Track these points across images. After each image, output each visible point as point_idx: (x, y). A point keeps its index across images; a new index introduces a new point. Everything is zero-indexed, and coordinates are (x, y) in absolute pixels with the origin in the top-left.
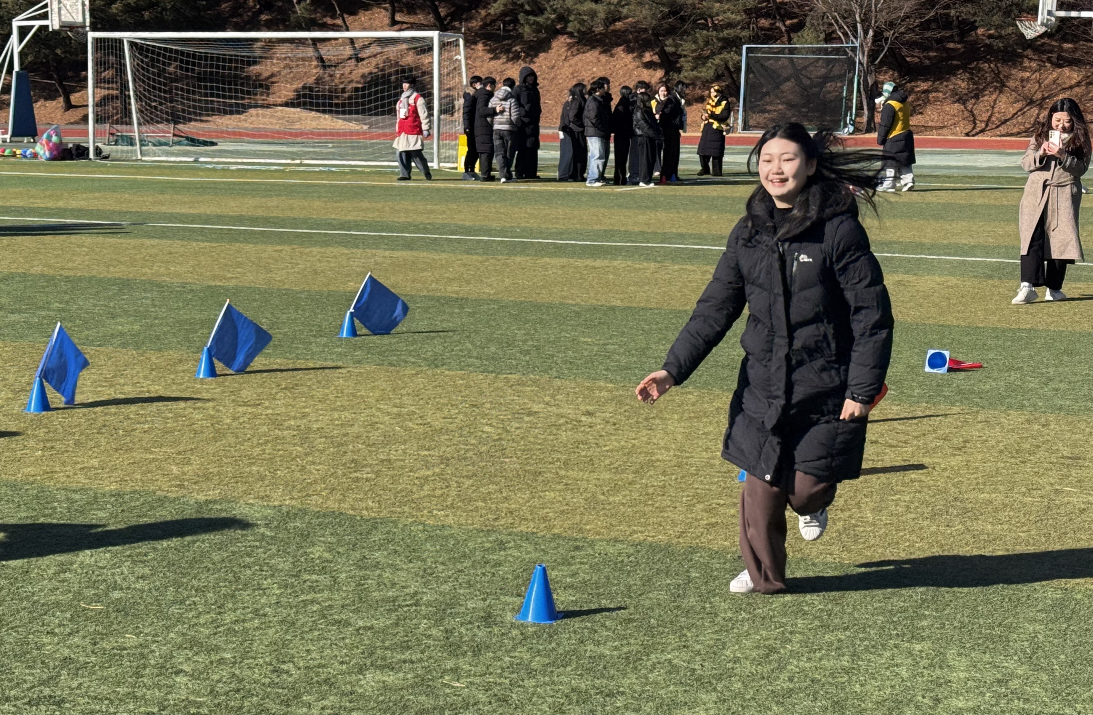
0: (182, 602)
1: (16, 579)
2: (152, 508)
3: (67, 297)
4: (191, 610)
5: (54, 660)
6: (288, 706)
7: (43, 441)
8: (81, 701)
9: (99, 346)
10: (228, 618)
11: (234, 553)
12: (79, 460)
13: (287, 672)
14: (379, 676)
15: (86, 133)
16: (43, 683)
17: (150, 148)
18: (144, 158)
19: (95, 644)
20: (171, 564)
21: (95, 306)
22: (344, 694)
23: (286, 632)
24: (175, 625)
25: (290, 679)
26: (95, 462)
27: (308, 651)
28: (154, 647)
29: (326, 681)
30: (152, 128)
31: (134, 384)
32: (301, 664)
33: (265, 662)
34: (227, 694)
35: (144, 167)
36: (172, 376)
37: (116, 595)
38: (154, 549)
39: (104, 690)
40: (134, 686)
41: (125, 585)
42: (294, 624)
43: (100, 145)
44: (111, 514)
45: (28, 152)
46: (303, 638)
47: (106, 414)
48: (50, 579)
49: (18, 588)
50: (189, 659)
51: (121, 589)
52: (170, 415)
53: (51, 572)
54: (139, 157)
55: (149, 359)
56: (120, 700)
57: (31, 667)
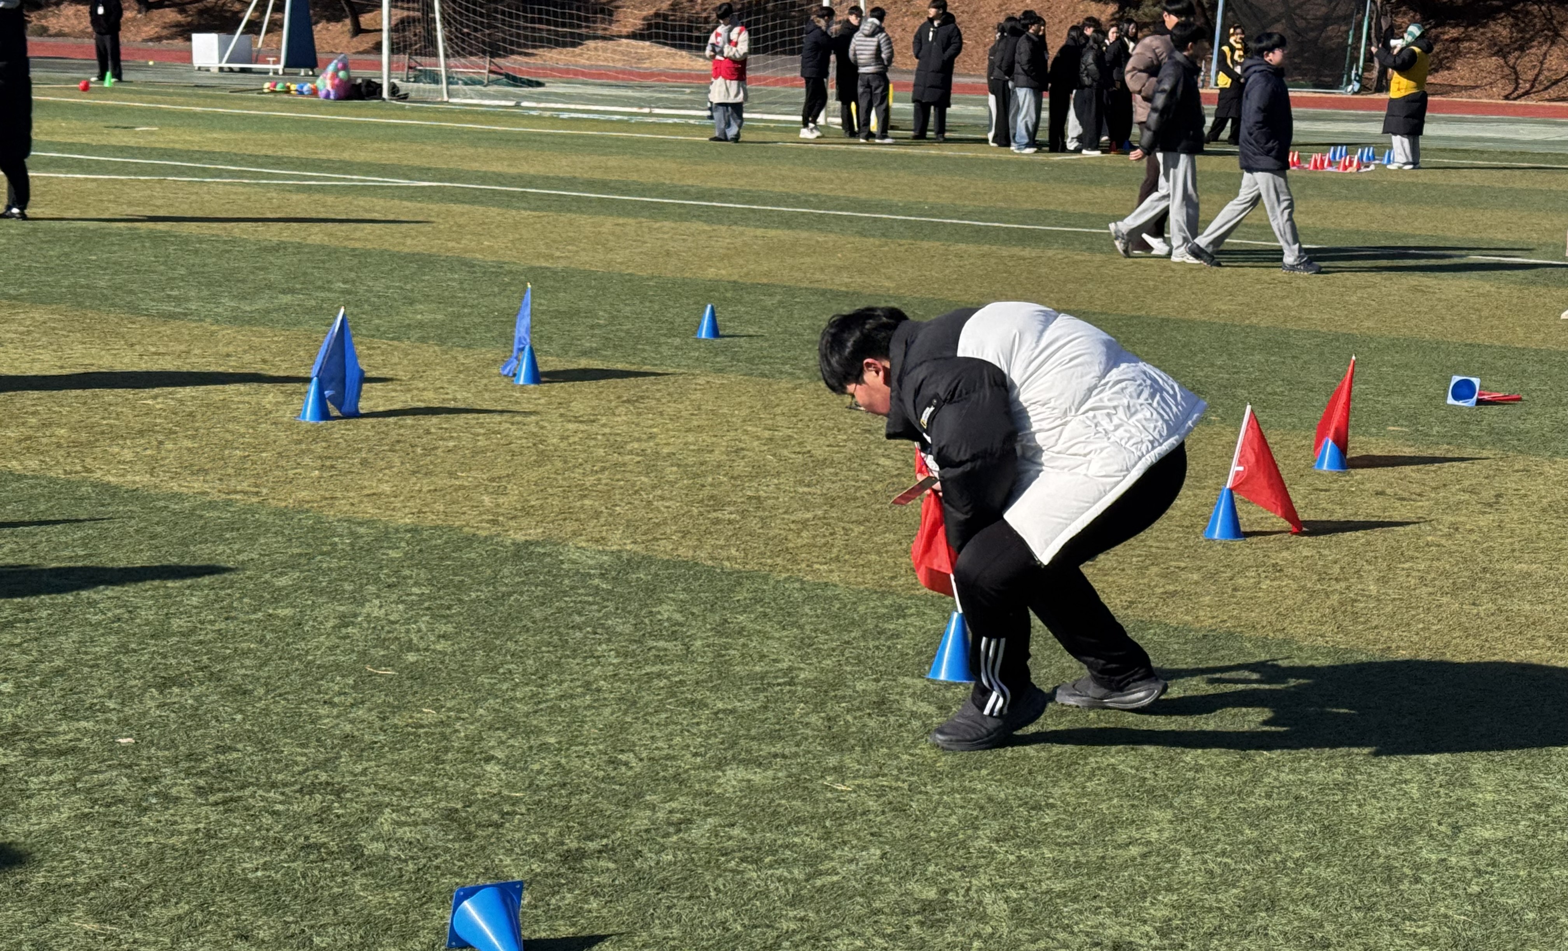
0: (495, 670)
1: (286, 632)
2: (458, 549)
3: (353, 275)
4: (505, 680)
5: (333, 736)
6: (627, 807)
7: (320, 458)
8: (367, 791)
9: (392, 339)
10: (553, 692)
11: (560, 610)
12: (366, 483)
13: (626, 764)
14: (742, 773)
15: (379, 66)
16: (318, 765)
17: (460, 87)
18: (452, 100)
19: (384, 719)
20: (480, 622)
21: (388, 288)
22: (697, 795)
23: (626, 713)
24: (486, 700)
25: (630, 773)
26: (386, 488)
27: (652, 738)
28: (458, 726)
29: (676, 777)
30: (463, 60)
31: (436, 390)
32: (644, 755)
33: (599, 750)
34: (549, 788)
35: (451, 111)
36: (485, 381)
37: (411, 657)
38: (460, 601)
39: (395, 778)
40: (432, 773)
41: (422, 645)
42: (634, 703)
43: (396, 81)
44: (406, 554)
45: (305, 89)
46: (646, 721)
47: (401, 427)
48: (329, 635)
49: (288, 644)
50: (502, 742)
51: (418, 650)
52: (482, 431)
53: (329, 625)
54: (446, 98)
55: (456, 358)
56: (416, 792)
57: (302, 746)
